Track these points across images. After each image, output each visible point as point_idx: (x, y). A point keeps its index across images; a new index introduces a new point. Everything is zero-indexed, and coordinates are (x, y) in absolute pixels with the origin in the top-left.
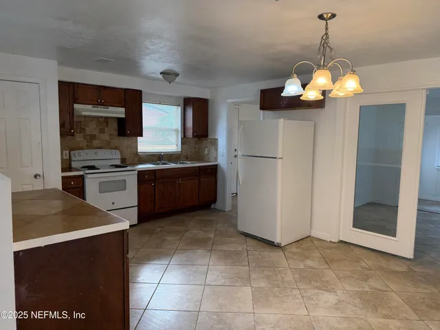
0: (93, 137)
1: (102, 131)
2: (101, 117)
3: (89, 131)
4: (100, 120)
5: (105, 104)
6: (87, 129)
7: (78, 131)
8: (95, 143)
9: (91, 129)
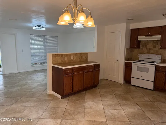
0: (150, 49)
1: (155, 47)
2: (155, 40)
3: (148, 47)
4: (154, 41)
5: (150, 35)
6: (148, 46)
7: (144, 46)
8: (151, 51)
9: (150, 46)
